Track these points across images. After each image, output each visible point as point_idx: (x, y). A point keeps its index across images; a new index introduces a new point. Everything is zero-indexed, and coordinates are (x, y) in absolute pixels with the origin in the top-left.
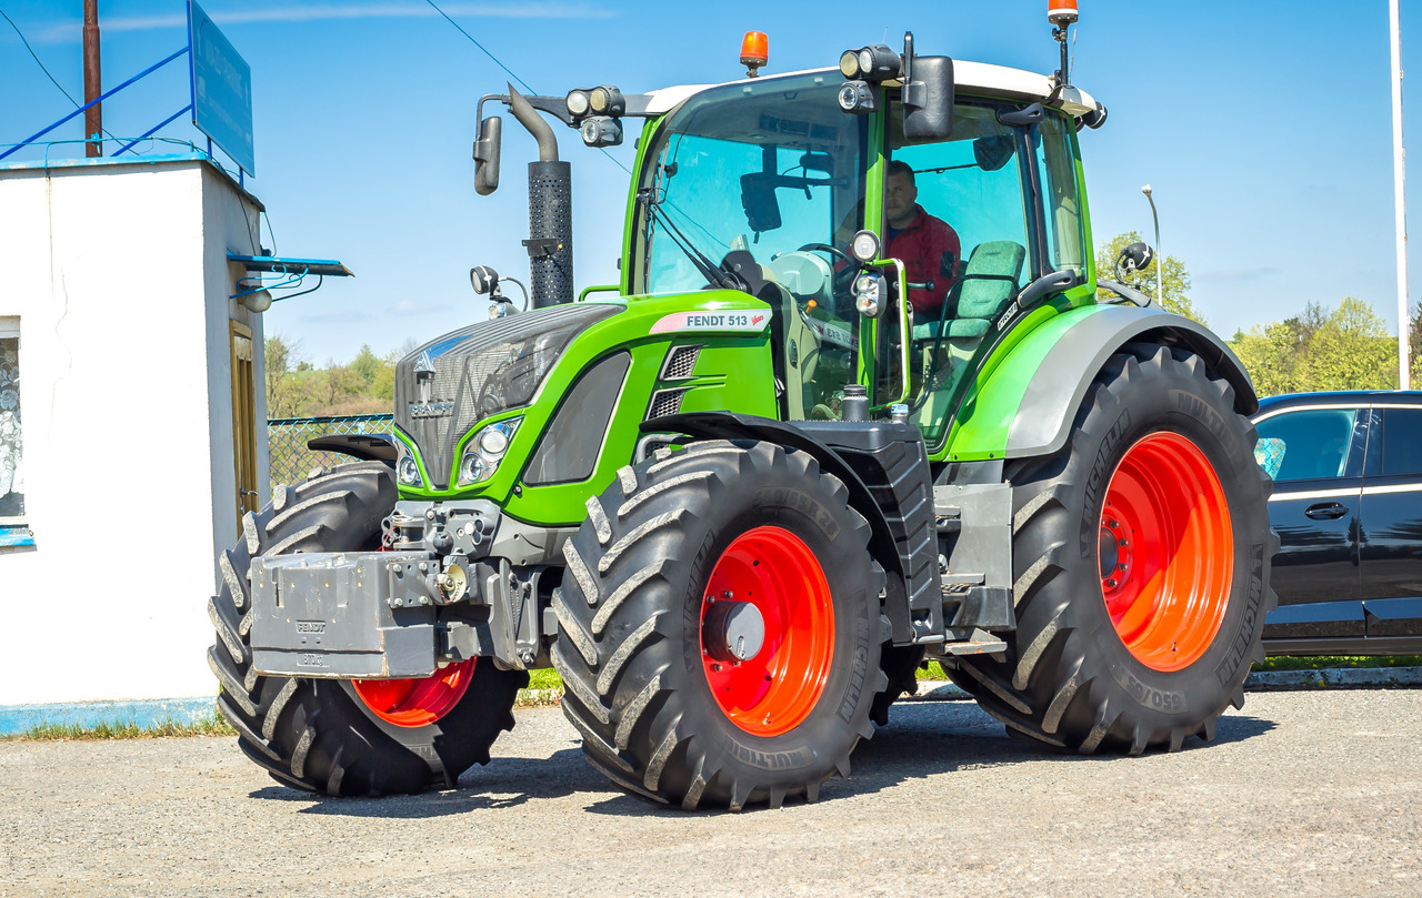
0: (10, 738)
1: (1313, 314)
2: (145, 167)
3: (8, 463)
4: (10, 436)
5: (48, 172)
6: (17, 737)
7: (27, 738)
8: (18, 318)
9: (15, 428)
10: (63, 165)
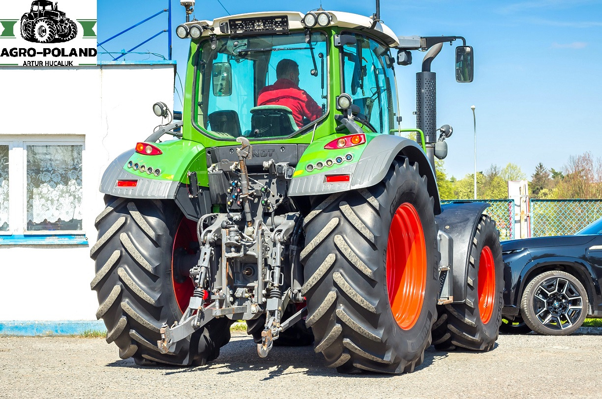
0: (73, 336)
1: (493, 170)
2: (147, 66)
3: (72, 204)
4: (74, 192)
5: (101, 66)
6: (76, 336)
7: (81, 336)
8: (84, 135)
9: (76, 189)
10: (109, 64)
